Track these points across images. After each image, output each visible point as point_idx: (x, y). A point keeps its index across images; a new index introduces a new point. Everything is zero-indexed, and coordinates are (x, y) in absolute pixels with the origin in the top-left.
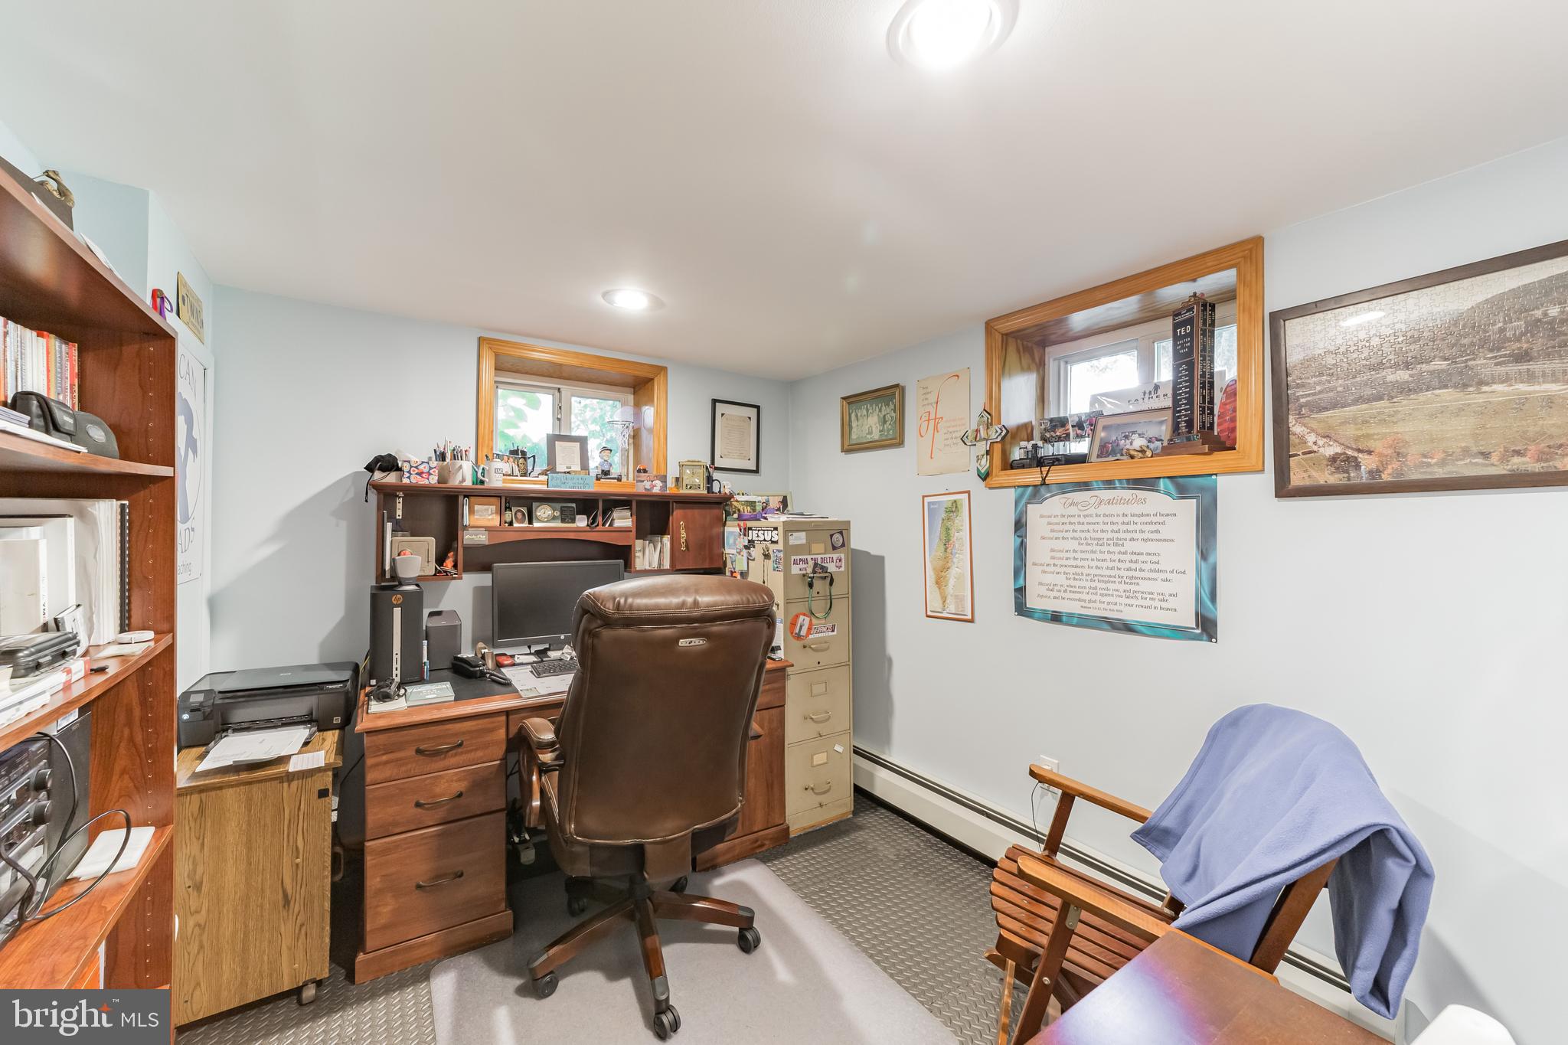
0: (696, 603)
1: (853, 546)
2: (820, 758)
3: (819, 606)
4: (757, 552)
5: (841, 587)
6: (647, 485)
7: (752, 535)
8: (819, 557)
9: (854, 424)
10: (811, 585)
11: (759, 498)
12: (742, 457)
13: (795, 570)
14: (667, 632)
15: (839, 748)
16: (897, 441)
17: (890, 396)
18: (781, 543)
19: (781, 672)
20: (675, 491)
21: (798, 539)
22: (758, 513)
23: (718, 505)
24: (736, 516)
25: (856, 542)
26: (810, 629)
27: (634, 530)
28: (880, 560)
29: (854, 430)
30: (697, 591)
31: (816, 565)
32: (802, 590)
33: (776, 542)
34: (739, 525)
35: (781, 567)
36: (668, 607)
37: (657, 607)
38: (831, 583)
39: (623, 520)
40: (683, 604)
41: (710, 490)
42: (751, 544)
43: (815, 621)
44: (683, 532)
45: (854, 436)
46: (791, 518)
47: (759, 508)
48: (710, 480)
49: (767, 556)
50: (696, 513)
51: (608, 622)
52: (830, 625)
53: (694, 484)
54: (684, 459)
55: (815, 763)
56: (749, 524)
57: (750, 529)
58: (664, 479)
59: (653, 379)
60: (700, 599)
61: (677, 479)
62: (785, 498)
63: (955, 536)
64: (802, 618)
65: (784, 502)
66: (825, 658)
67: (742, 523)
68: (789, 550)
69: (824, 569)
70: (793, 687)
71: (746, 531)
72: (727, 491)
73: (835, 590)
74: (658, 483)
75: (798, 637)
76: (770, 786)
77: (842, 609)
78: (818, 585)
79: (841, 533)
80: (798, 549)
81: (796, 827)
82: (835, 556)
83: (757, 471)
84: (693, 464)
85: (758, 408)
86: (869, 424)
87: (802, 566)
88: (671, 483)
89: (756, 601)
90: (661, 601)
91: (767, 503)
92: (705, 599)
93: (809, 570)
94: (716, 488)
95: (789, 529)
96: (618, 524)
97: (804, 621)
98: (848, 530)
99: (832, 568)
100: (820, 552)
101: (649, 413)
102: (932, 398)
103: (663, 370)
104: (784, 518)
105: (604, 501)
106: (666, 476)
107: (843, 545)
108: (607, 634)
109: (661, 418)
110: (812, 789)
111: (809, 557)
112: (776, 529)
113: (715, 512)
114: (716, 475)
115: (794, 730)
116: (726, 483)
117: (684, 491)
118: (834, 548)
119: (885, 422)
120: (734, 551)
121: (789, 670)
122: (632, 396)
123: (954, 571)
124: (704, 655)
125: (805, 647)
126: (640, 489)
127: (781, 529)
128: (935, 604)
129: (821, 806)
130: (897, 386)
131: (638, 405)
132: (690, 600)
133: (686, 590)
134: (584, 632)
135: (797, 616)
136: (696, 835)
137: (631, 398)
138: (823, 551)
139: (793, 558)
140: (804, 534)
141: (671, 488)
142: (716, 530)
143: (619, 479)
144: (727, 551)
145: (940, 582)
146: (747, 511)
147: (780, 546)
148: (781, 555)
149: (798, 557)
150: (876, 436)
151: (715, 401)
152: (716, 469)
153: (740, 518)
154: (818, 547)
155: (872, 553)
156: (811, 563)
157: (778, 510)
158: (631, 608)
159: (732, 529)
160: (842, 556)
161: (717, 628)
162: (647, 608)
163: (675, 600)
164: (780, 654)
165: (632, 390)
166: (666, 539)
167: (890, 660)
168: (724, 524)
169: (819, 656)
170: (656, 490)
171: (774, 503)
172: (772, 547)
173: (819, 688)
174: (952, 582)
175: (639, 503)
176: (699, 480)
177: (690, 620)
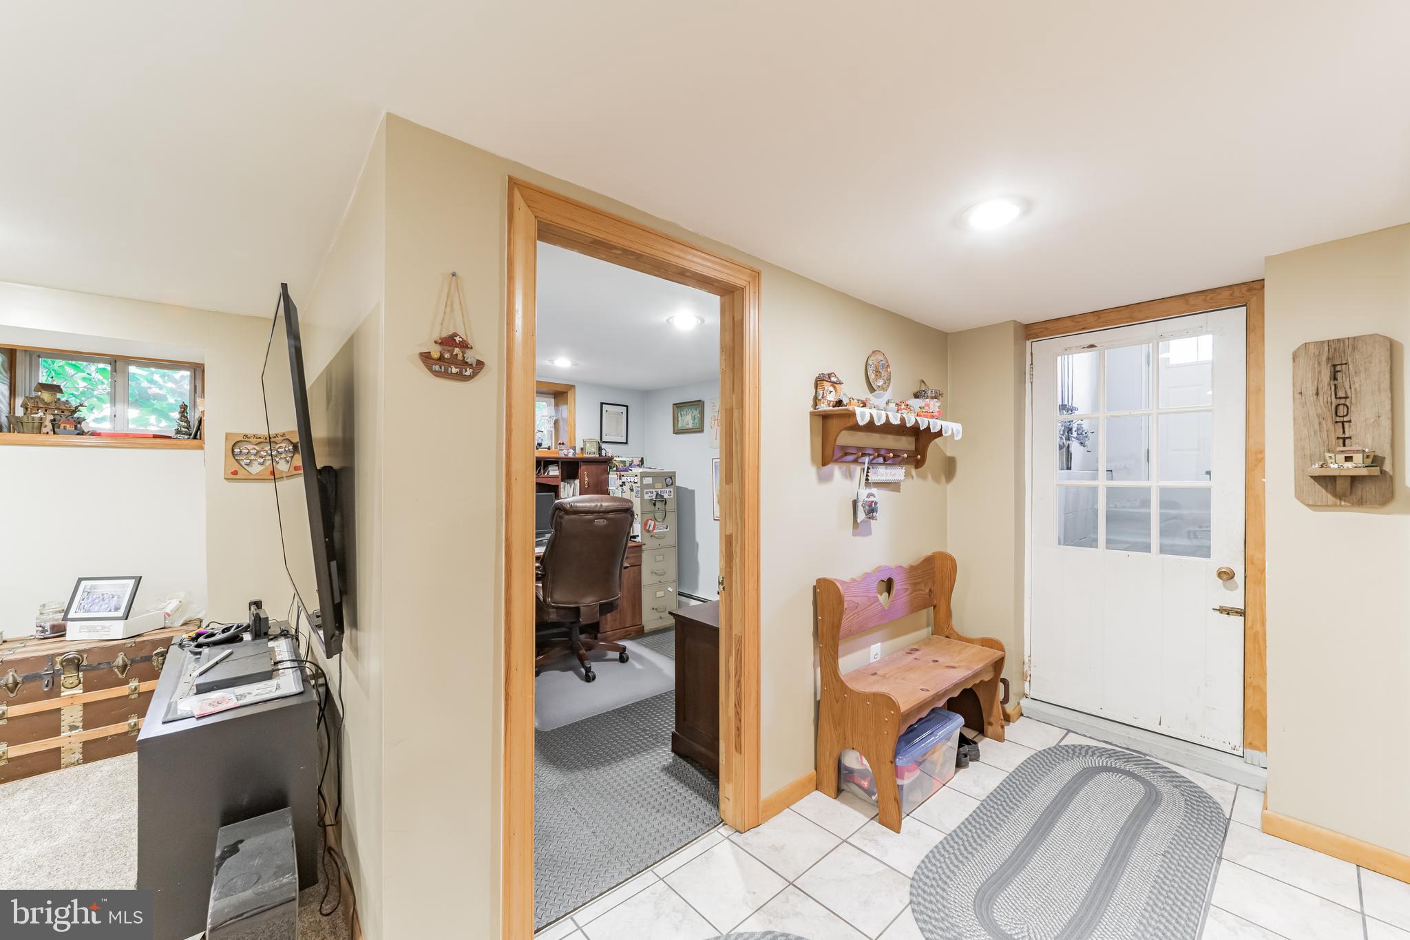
0: (601, 505)
1: (677, 484)
2: (660, 594)
3: (659, 515)
4: (626, 488)
5: (671, 506)
6: (565, 452)
7: (624, 479)
8: (659, 490)
9: (680, 419)
10: (655, 505)
11: (628, 459)
12: (617, 435)
13: (647, 497)
14: (590, 517)
15: (670, 589)
16: (700, 429)
17: (697, 405)
18: (639, 483)
19: (639, 547)
20: (580, 456)
21: (648, 481)
22: (627, 467)
23: (605, 463)
24: (615, 469)
25: (679, 483)
26: (654, 527)
27: (560, 476)
28: (693, 492)
29: (680, 422)
30: (602, 501)
31: (657, 494)
32: (650, 507)
33: (636, 483)
34: (617, 474)
35: (639, 495)
36: (590, 507)
37: (586, 507)
38: (665, 504)
39: (554, 471)
40: (597, 506)
41: (600, 454)
42: (624, 483)
43: (657, 523)
44: (586, 479)
45: (680, 425)
46: (644, 470)
47: (628, 464)
48: (600, 449)
49: (632, 490)
50: (593, 468)
51: (567, 512)
52: (665, 526)
53: (592, 452)
54: (585, 438)
55: (658, 596)
56: (622, 473)
57: (623, 476)
58: (574, 449)
59: (567, 392)
60: (603, 504)
61: (582, 449)
62: (642, 458)
64: (650, 521)
65: (642, 461)
66: (663, 542)
67: (618, 473)
68: (643, 487)
69: (662, 496)
70: (645, 556)
71: (620, 477)
72: (610, 455)
73: (668, 507)
74: (572, 451)
75: (648, 531)
76: (634, 606)
77: (672, 517)
78: (658, 504)
79: (671, 478)
80: (648, 486)
81: (648, 628)
82: (668, 490)
83: (626, 443)
84: (591, 441)
85: (627, 406)
86: (688, 420)
87: (650, 495)
88: (578, 451)
89: (626, 505)
90: (588, 504)
91: (632, 461)
92: (605, 504)
93: (654, 497)
94: (603, 453)
95: (643, 475)
96: (551, 473)
97: (651, 523)
98: (675, 476)
99: (666, 496)
100: (659, 488)
101: (564, 411)
103: (573, 387)
104: (640, 470)
105: (544, 461)
106: (575, 447)
107: (672, 484)
108: (567, 517)
109: (572, 414)
110: (656, 609)
111: (654, 490)
112: (636, 476)
113: (603, 466)
114: (604, 446)
115: (646, 578)
116: (609, 450)
117: (586, 455)
118: (667, 486)
119: (695, 419)
120: (614, 488)
121: (643, 547)
122: (553, 400)
124: (606, 526)
125: (652, 536)
126: (561, 454)
127: (639, 476)
129: (661, 618)
130: (700, 401)
131: (556, 405)
132: (599, 504)
133: (597, 500)
134: (557, 516)
135: (648, 521)
136: (601, 605)
137: (553, 401)
138: (661, 487)
139: (645, 490)
140: (651, 478)
141: (579, 455)
142: (604, 477)
143: (549, 448)
144: (610, 488)
146: (621, 466)
147: (639, 485)
148: (639, 489)
149: (648, 490)
150: (690, 426)
151: (602, 404)
152: (604, 442)
153: (617, 471)
154: (658, 485)
155: (689, 489)
156: (655, 493)
157: (638, 465)
158: (576, 506)
159: (613, 476)
160: (672, 490)
161: (610, 516)
162: (582, 507)
163: (593, 504)
164: (639, 539)
165: (553, 396)
166: (577, 482)
167: (698, 545)
168: (609, 473)
169: (660, 541)
170: (570, 455)
171: (636, 462)
172: (635, 485)
173: (660, 558)
175: (562, 462)
176: (594, 449)
177: (599, 512)
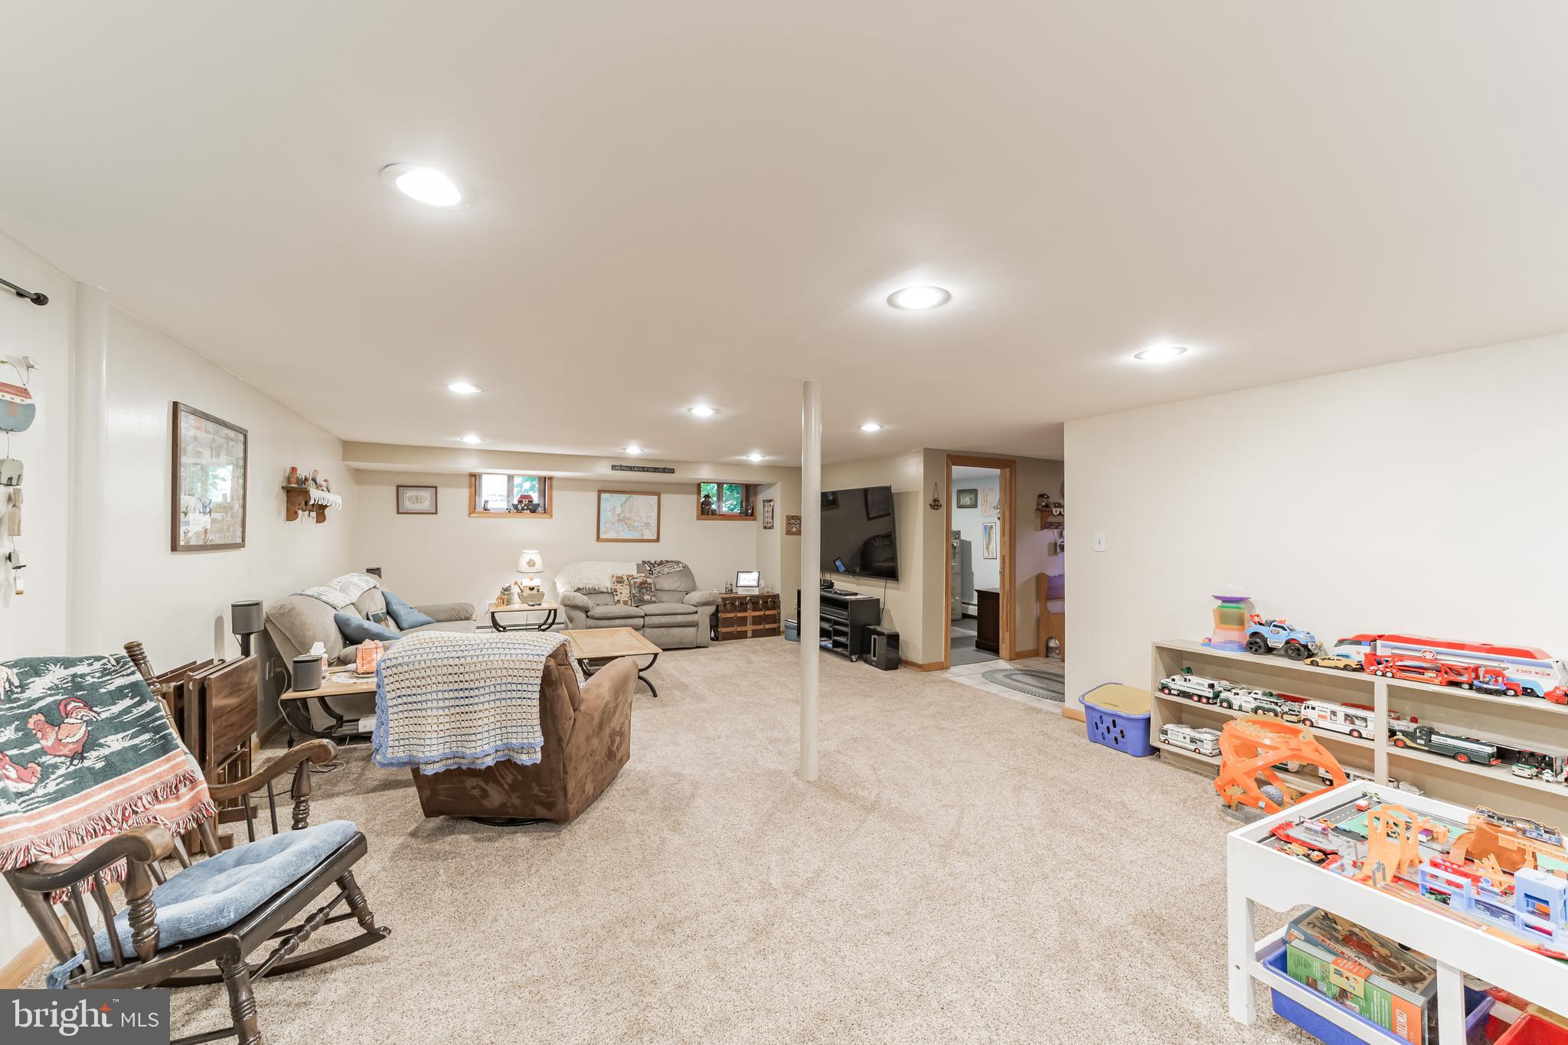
1: (961, 538)
3: (952, 556)
5: (958, 550)
9: (962, 499)
15: (957, 598)
16: (975, 506)
17: (974, 492)
25: (963, 537)
28: (970, 543)
29: (961, 501)
38: (955, 549)
45: (961, 503)
52: (955, 561)
63: (992, 535)
73: (956, 551)
77: (958, 556)
79: (958, 534)
82: (957, 541)
86: (967, 500)
98: (960, 533)
99: (955, 544)
102: (985, 494)
107: (959, 538)
118: (956, 539)
119: (971, 500)
123: (991, 545)
128: (986, 555)
130: (976, 489)
138: (953, 540)
145: (987, 548)
150: (968, 503)
155: (968, 540)
160: (959, 541)
174: (991, 548)
